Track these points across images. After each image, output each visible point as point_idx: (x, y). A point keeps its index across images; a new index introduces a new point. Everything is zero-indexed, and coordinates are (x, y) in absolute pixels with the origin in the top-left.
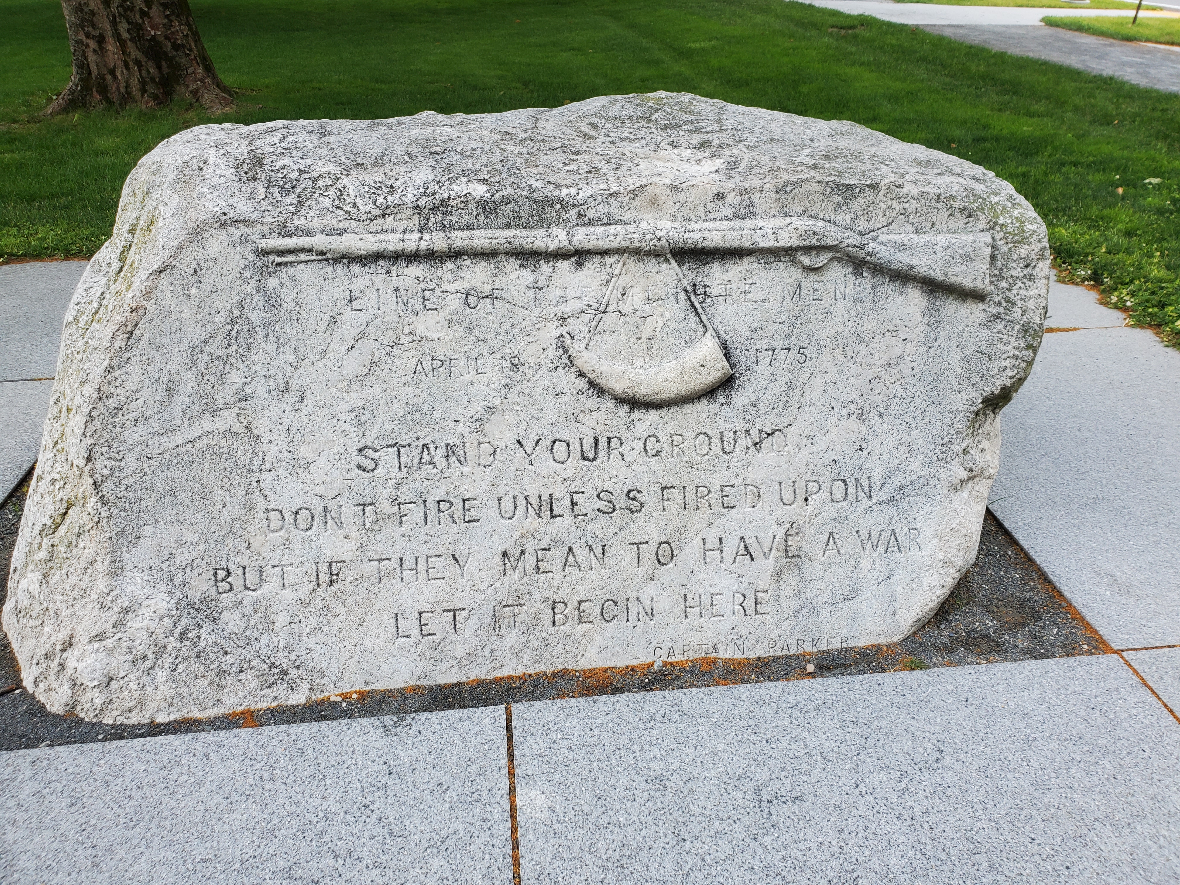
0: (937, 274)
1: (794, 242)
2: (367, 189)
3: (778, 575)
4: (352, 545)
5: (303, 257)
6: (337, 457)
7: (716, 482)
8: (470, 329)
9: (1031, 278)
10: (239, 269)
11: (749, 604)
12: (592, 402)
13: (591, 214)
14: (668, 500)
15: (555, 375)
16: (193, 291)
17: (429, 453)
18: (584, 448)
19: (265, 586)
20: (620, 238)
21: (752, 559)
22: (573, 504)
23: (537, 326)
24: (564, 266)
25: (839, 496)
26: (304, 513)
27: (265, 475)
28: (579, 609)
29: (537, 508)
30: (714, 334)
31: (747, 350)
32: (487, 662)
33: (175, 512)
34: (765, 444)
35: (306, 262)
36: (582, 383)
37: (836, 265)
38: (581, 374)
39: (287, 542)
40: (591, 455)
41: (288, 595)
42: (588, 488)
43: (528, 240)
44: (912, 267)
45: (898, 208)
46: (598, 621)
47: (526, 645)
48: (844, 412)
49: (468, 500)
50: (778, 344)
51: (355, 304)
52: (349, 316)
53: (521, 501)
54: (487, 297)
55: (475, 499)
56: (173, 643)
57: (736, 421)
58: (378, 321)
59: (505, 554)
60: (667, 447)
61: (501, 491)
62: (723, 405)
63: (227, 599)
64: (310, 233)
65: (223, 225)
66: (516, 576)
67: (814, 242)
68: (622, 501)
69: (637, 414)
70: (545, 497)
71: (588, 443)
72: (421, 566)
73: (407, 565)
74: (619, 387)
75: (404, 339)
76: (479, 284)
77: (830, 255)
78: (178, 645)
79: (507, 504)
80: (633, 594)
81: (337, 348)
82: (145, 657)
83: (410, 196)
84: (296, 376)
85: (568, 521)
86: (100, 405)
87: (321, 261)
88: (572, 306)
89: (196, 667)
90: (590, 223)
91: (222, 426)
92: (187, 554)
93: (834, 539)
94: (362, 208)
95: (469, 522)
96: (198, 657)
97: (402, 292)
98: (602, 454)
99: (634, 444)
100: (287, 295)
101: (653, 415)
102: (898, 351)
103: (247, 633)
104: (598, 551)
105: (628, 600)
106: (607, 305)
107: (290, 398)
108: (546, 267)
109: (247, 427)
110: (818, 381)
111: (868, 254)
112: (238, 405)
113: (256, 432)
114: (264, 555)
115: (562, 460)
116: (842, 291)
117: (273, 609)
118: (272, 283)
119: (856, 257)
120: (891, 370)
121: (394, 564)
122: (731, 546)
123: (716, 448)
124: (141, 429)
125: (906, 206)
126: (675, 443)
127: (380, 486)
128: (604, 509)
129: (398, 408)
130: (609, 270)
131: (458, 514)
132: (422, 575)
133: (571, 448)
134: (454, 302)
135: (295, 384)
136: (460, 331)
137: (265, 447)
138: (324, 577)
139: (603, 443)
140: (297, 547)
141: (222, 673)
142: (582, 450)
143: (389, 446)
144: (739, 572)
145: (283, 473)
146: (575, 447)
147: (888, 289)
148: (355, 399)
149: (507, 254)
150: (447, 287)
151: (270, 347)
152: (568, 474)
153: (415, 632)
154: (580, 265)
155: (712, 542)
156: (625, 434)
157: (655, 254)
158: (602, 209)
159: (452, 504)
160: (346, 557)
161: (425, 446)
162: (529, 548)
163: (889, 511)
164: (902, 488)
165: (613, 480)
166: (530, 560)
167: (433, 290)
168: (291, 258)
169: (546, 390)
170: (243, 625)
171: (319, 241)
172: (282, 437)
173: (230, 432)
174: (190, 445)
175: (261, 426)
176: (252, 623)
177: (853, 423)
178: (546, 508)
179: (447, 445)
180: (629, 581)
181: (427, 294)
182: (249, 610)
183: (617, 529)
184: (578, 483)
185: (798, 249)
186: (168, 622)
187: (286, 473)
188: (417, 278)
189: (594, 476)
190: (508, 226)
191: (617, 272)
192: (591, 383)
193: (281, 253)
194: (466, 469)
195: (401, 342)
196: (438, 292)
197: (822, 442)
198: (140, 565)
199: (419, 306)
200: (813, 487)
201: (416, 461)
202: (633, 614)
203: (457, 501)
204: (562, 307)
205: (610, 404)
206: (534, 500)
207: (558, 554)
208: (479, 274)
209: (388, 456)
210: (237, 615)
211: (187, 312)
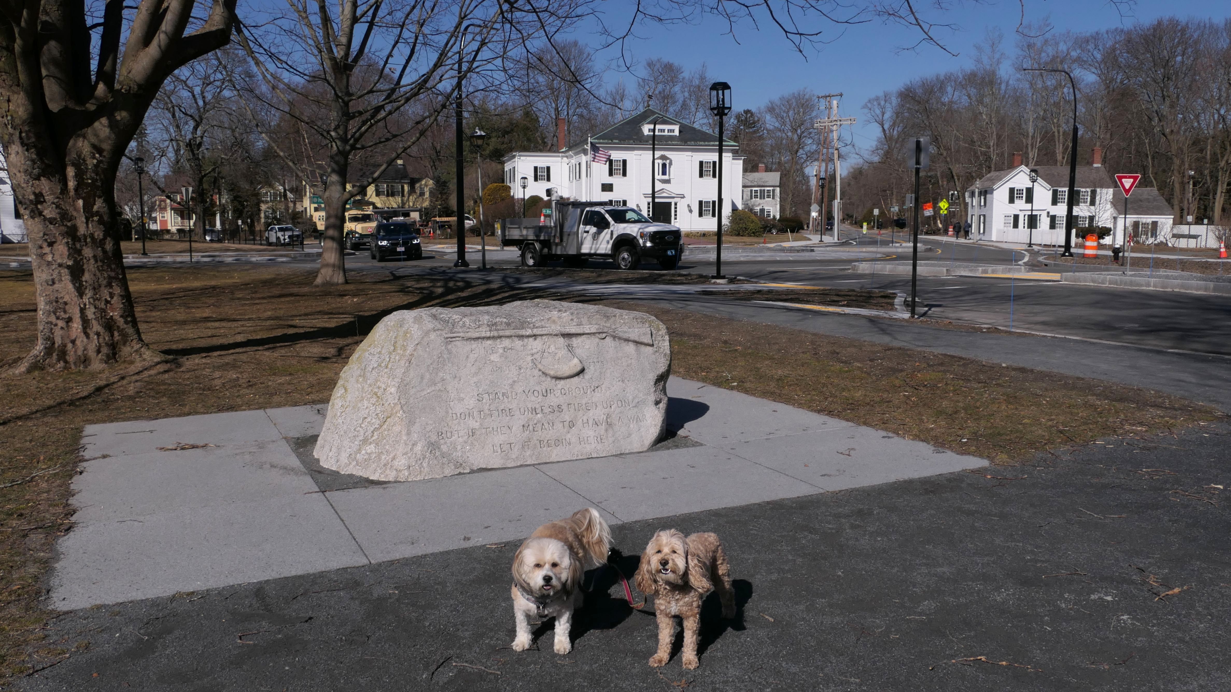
0: (637, 339)
1: (595, 331)
3: (606, 430)
4: (478, 424)
5: (457, 339)
6: (471, 397)
7: (584, 402)
8: (506, 358)
10: (440, 343)
11: (599, 439)
12: (544, 379)
13: (537, 325)
15: (532, 371)
19: (453, 437)
20: (546, 331)
22: (542, 410)
23: (525, 357)
24: (531, 339)
25: (620, 405)
26: (463, 414)
27: (451, 403)
29: (531, 411)
30: (577, 358)
31: (587, 362)
32: (522, 460)
33: (425, 414)
34: (596, 390)
35: (459, 341)
37: (608, 337)
39: (459, 423)
41: (461, 440)
43: (521, 332)
44: (629, 338)
46: (554, 446)
47: (533, 454)
49: (511, 409)
50: (595, 360)
51: (473, 352)
52: (471, 356)
53: (526, 409)
54: (510, 349)
55: (513, 409)
56: (428, 454)
57: (587, 383)
58: (480, 357)
59: (523, 426)
60: (568, 392)
61: (520, 406)
62: (582, 378)
63: (442, 441)
64: (459, 332)
65: (435, 331)
66: (528, 432)
67: (601, 331)
68: (556, 409)
69: (557, 382)
70: (534, 408)
71: (544, 391)
72: (499, 430)
73: (495, 429)
74: (552, 373)
75: (488, 362)
77: (606, 335)
78: (429, 456)
79: (522, 410)
80: (564, 438)
81: (469, 365)
82: (420, 459)
87: (462, 340)
88: (535, 351)
89: (435, 462)
90: (537, 328)
91: (438, 388)
92: (430, 427)
94: (472, 326)
95: (512, 416)
96: (436, 459)
98: (549, 394)
99: (558, 391)
100: (454, 350)
101: (562, 382)
102: (630, 362)
103: (449, 452)
106: (545, 350)
108: (526, 340)
109: (445, 389)
110: (608, 371)
111: (616, 335)
112: (442, 382)
113: (448, 390)
114: (452, 428)
115: (537, 396)
117: (456, 444)
118: (450, 347)
119: (613, 335)
121: (491, 429)
122: (591, 422)
123: (582, 391)
124: (414, 390)
126: (570, 390)
127: (485, 406)
128: (551, 411)
129: (488, 382)
130: (544, 340)
131: (508, 414)
132: (500, 433)
134: (501, 351)
135: (457, 375)
136: (503, 359)
137: (450, 394)
138: (471, 434)
139: (549, 391)
140: (462, 425)
142: (542, 393)
143: (486, 393)
145: (456, 402)
146: (540, 392)
147: (624, 344)
148: (475, 379)
149: (515, 336)
150: (498, 346)
151: (450, 365)
152: (540, 400)
153: (499, 450)
154: (535, 339)
155: (585, 421)
156: (555, 388)
157: (556, 335)
158: (540, 324)
159: (506, 411)
160: (477, 427)
161: (496, 393)
162: (531, 424)
163: (636, 410)
164: (638, 403)
165: (553, 402)
166: (531, 428)
168: (454, 339)
170: (448, 449)
171: (461, 335)
172: (455, 391)
174: (429, 395)
175: (449, 388)
176: (450, 448)
177: (621, 383)
178: (534, 411)
179: (503, 393)
182: (449, 445)
183: (556, 417)
184: (543, 403)
185: (597, 333)
189: (547, 401)
190: (514, 330)
192: (543, 373)
193: (452, 338)
198: (416, 432)
200: (612, 403)
201: (494, 398)
202: (564, 444)
203: (508, 410)
204: (532, 351)
205: (549, 379)
206: (530, 409)
207: (539, 425)
208: (507, 342)
209: (486, 396)
210: (446, 446)
211: (426, 356)
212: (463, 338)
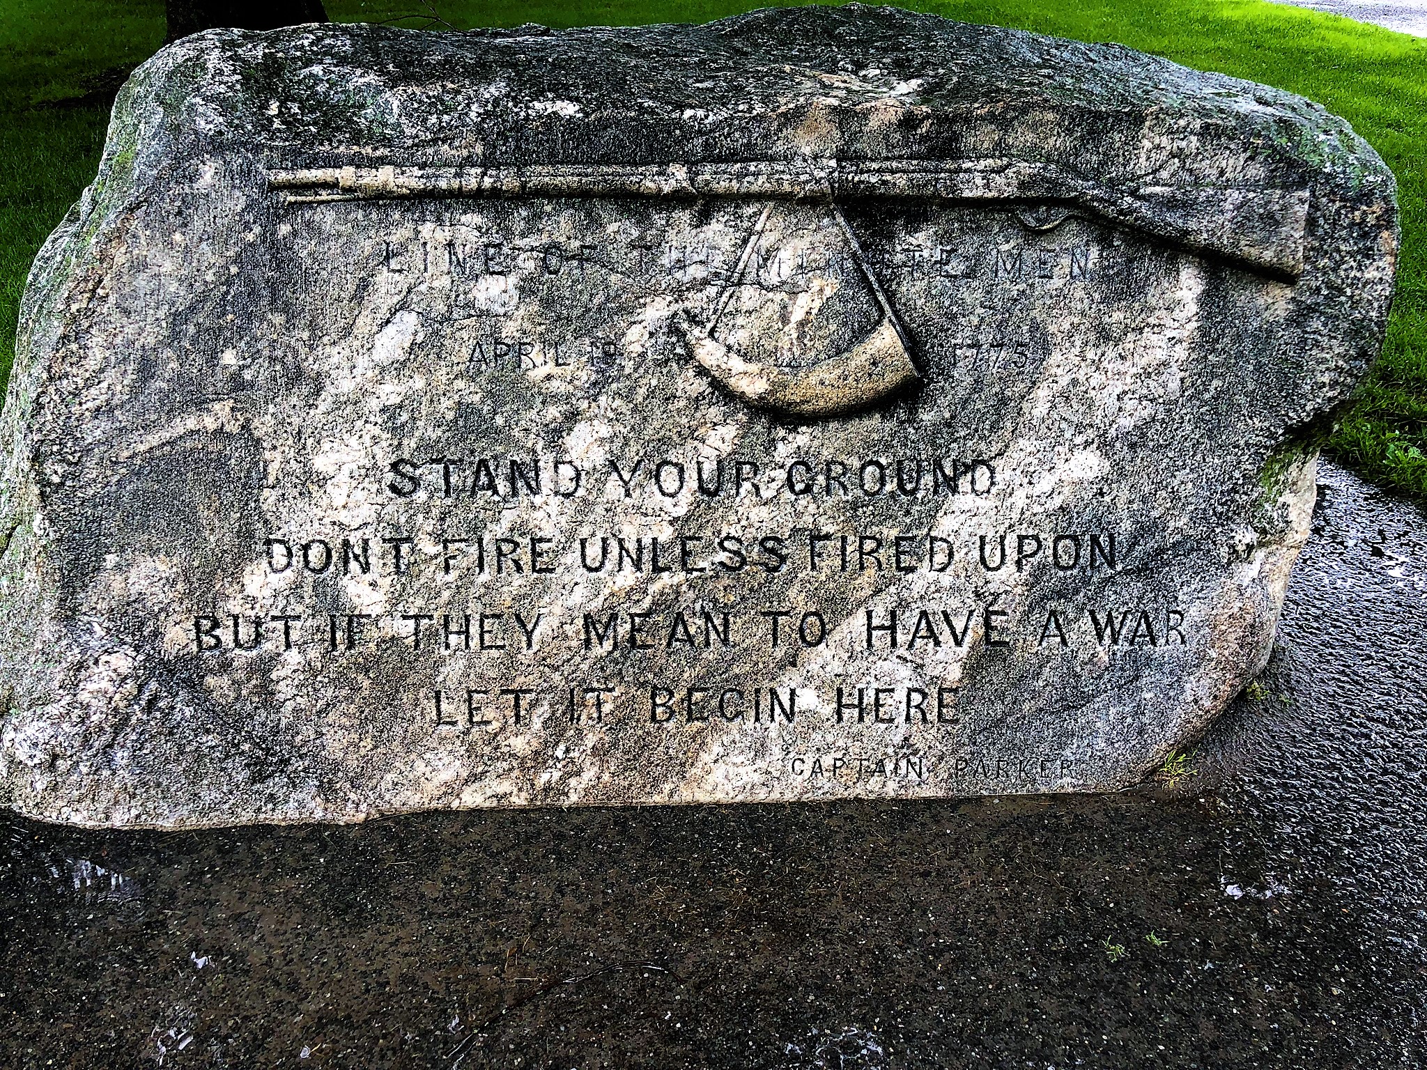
0: (1224, 244)
1: (1013, 191)
2: (416, 105)
3: (974, 668)
4: (380, 595)
5: (324, 195)
7: (889, 533)
8: (547, 303)
11: (931, 706)
12: (717, 411)
13: (722, 145)
14: (820, 555)
16: (177, 237)
18: (705, 477)
19: (264, 646)
21: (937, 643)
22: (686, 553)
25: (1067, 559)
26: (317, 548)
28: (690, 700)
34: (963, 481)
36: (703, 384)
37: (1074, 226)
38: (702, 371)
39: (293, 586)
40: (712, 485)
41: (293, 657)
42: (707, 532)
46: (716, 718)
47: (614, 745)
48: (1079, 440)
50: (986, 338)
52: (383, 278)
53: (614, 546)
56: (137, 713)
59: (588, 619)
60: (821, 480)
61: (586, 531)
63: (212, 657)
64: (336, 162)
65: (218, 148)
66: (603, 649)
67: (1043, 192)
68: (755, 553)
69: (779, 431)
71: (709, 469)
73: (454, 627)
74: (753, 390)
75: (458, 313)
79: (594, 547)
80: (765, 684)
81: (364, 324)
82: (101, 729)
83: (473, 115)
84: (311, 359)
85: (678, 577)
86: (52, 389)
88: (694, 271)
90: (719, 159)
91: (211, 424)
93: (1057, 621)
98: (730, 485)
101: (803, 435)
102: (1160, 355)
104: (719, 622)
105: (758, 691)
107: (303, 389)
108: (656, 218)
110: (1042, 394)
111: (1121, 212)
116: (1082, 265)
118: (283, 229)
120: (1150, 382)
121: (436, 623)
122: (908, 623)
123: (892, 484)
124: (104, 424)
125: (1183, 144)
129: (448, 409)
131: (526, 559)
132: (475, 641)
133: (686, 476)
134: (529, 263)
135: (308, 368)
136: (536, 302)
138: (342, 636)
139: (731, 471)
140: (307, 592)
141: (201, 758)
144: (919, 661)
145: (292, 491)
146: (691, 474)
147: (1151, 263)
151: (278, 319)
152: (680, 511)
153: (462, 718)
154: (703, 218)
155: (881, 616)
156: (763, 459)
158: (739, 139)
160: (373, 611)
161: (483, 463)
162: (622, 612)
163: (1139, 585)
166: (623, 629)
167: (499, 246)
168: (309, 196)
169: (652, 391)
171: (346, 175)
173: (220, 434)
174: (168, 448)
175: (263, 426)
177: (1092, 456)
180: (761, 665)
182: (241, 675)
187: (295, 492)
192: (716, 385)
193: (295, 189)
195: (455, 316)
197: (1045, 483)
200: (1029, 545)
202: (764, 711)
203: (525, 542)
205: (742, 415)
207: (662, 622)
209: (432, 475)
210: (225, 681)
211: (168, 267)
212: (350, 190)
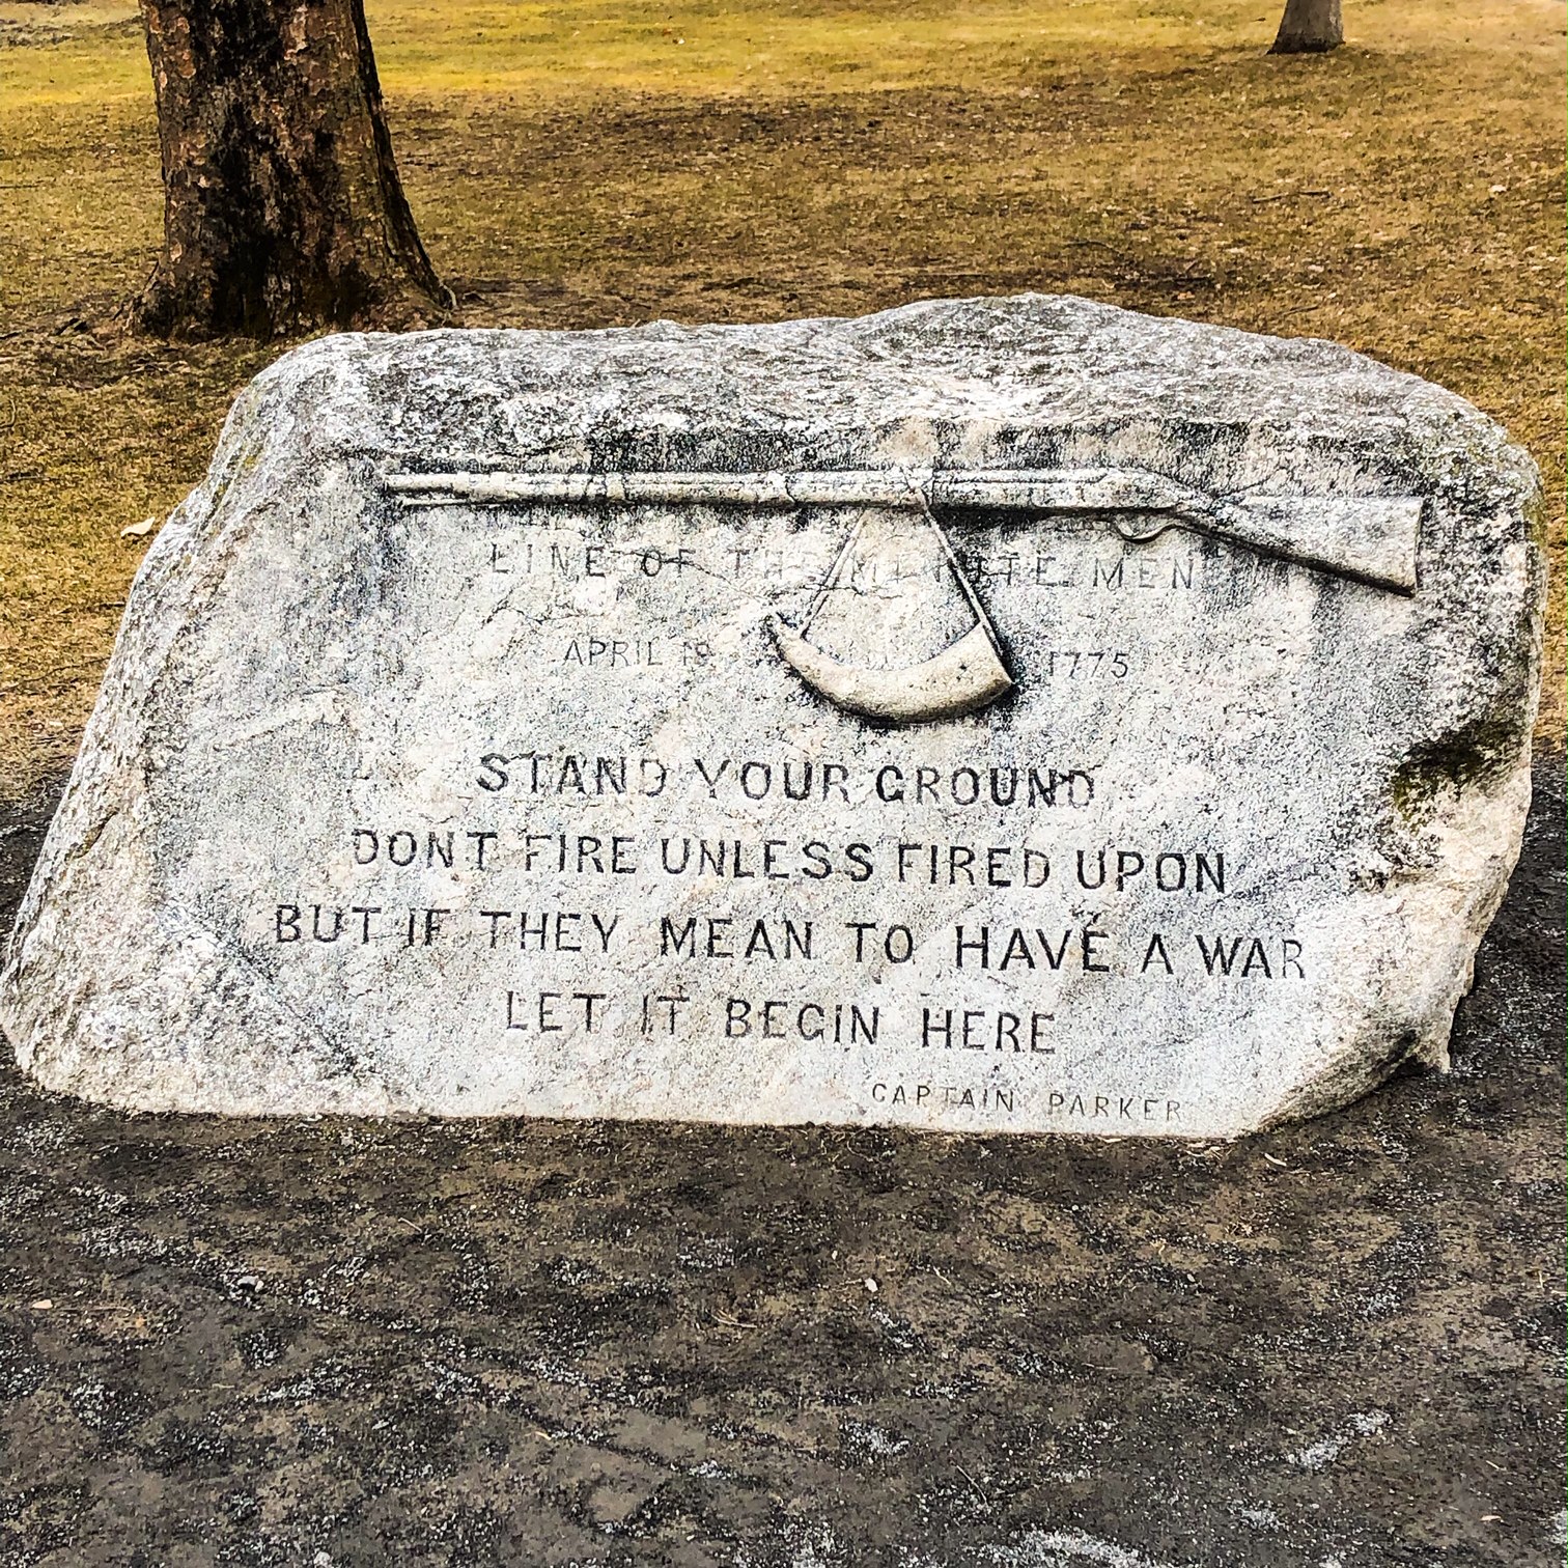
0: (1329, 553)
1: (1107, 502)
2: (530, 416)
3: (1071, 993)
4: (460, 890)
5: (438, 498)
6: (454, 766)
7: (980, 843)
8: (644, 603)
9: (1495, 567)
10: (358, 511)
11: (1024, 1033)
12: (805, 712)
13: (823, 455)
14: (909, 865)
15: (756, 671)
16: (298, 536)
17: (575, 770)
18: (791, 779)
19: (342, 936)
20: (858, 487)
21: (1031, 965)
22: (769, 859)
23: (736, 603)
24: (780, 523)
25: (1170, 879)
26: (403, 840)
27: (359, 783)
28: (766, 1015)
29: (716, 860)
30: (989, 626)
31: (1037, 652)
32: (629, 1078)
33: (240, 823)
34: (1061, 792)
35: (442, 506)
36: (794, 685)
37: (1173, 534)
38: (793, 672)
39: (377, 880)
40: (799, 789)
41: (370, 951)
42: (791, 838)
43: (733, 487)
44: (1289, 543)
45: (1276, 459)
46: (794, 1035)
47: (686, 1058)
48: (1182, 753)
49: (621, 840)
50: (1084, 646)
51: (500, 564)
52: (488, 578)
53: (695, 849)
54: (672, 561)
55: (631, 840)
56: (214, 1001)
57: (1016, 754)
58: (525, 588)
59: (666, 924)
60: (911, 786)
61: (667, 832)
62: (997, 729)
63: (290, 950)
64: (449, 468)
65: (346, 455)
66: (680, 954)
67: (1136, 501)
68: (840, 861)
69: (869, 735)
70: (730, 845)
71: (797, 771)
72: (551, 929)
73: (531, 925)
74: (842, 690)
75: (556, 612)
76: (661, 543)
77: (1163, 523)
78: (220, 1005)
79: (675, 853)
80: (847, 1001)
81: (469, 620)
83: (584, 426)
84: (413, 655)
85: (761, 881)
86: (167, 677)
87: (460, 505)
88: (787, 576)
89: (239, 1037)
90: (820, 467)
91: (312, 714)
92: (247, 883)
93: (1161, 946)
94: (521, 441)
95: (622, 871)
96: (244, 1023)
97: (562, 551)
98: (817, 788)
99: (862, 778)
100: (414, 549)
101: (894, 740)
102: (1270, 667)
103: (311, 999)
104: (801, 932)
105: (839, 1008)
106: (837, 579)
107: (402, 682)
108: (755, 525)
109: (343, 718)
110: (1144, 704)
111: (1220, 522)
112: (336, 687)
113: (354, 725)
114: (344, 892)
115: (758, 792)
116: (1186, 575)
117: (348, 969)
118: (397, 531)
119: (1204, 527)
120: (1259, 695)
121: (515, 920)
122: (1001, 942)
123: (985, 793)
124: (212, 712)
125: (1290, 456)
126: (924, 781)
127: (506, 810)
128: (813, 869)
129: (540, 706)
130: (842, 531)
131: (606, 856)
132: (551, 942)
133: (772, 777)
134: (629, 566)
135: (411, 664)
136: (630, 604)
137: (363, 746)
138: (420, 931)
139: (818, 774)
140: (389, 884)
141: (271, 1050)
142: (787, 781)
143: (523, 756)
144: (1011, 983)
145: (383, 783)
146: (778, 775)
147: (1256, 577)
148: (486, 689)
149: (703, 503)
150: (619, 546)
151: (385, 613)
152: (765, 814)
153: (533, 1022)
154: (801, 523)
155: (972, 935)
156: (850, 762)
157: (910, 509)
158: (839, 450)
159: (598, 843)
160: (452, 906)
161: (571, 760)
162: (702, 916)
163: (1249, 912)
164: (1272, 875)
165: (830, 828)
166: (701, 934)
167: (601, 549)
168: (424, 500)
169: (742, 692)
170: (306, 987)
171: (461, 481)
172: (387, 734)
173: (321, 724)
174: (269, 736)
175: (361, 717)
176: (319, 985)
177: (1196, 771)
178: (729, 860)
179: (600, 760)
180: (843, 981)
181: (593, 553)
182: (317, 968)
183: (830, 901)
184: (777, 827)
185: (1113, 511)
186: (211, 972)
187: (387, 783)
188: (582, 533)
189: (802, 819)
190: (707, 468)
191: (853, 534)
192: (808, 687)
193: (413, 492)
194: (622, 798)
195: (553, 616)
196: (607, 553)
197: (1147, 796)
198: (187, 893)
199: (581, 569)
200: (1131, 863)
201: (556, 780)
202: (846, 1030)
203: (606, 840)
204: (774, 579)
205: (832, 717)
206: (714, 849)
207: (742, 930)
208: (663, 530)
209: (521, 770)
210: (300, 973)
211: (286, 564)
212: (464, 495)
